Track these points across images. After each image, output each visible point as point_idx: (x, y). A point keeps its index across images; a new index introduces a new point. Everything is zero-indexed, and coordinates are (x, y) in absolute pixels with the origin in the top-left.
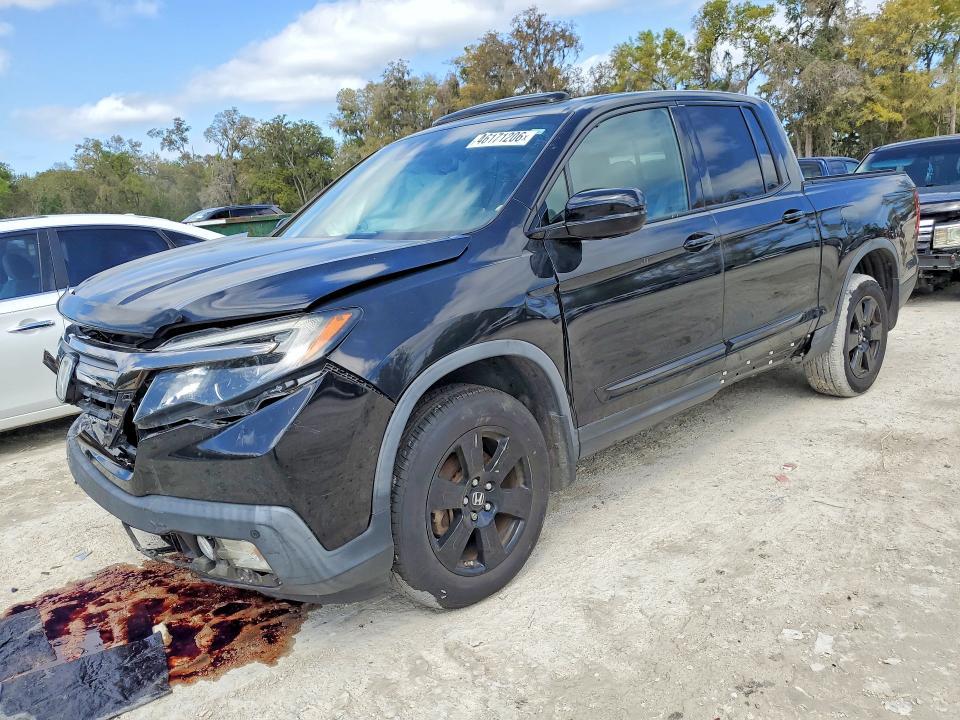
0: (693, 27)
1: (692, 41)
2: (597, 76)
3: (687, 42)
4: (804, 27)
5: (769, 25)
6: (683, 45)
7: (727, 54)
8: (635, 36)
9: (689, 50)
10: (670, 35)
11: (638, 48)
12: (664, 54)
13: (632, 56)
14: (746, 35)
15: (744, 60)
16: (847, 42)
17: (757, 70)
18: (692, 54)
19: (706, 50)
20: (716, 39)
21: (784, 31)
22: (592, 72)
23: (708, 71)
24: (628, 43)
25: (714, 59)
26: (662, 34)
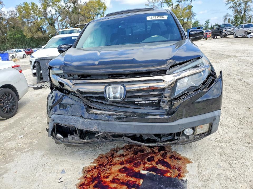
0: (40, 2)
1: (40, 6)
2: (10, 14)
3: (38, 6)
4: (69, 6)
5: (60, 4)
6: (37, 7)
7: (50, 11)
8: (22, 3)
9: (40, 9)
10: (33, 4)
11: (24, 7)
12: (32, 9)
13: (22, 9)
14: (55, 6)
15: (55, 13)
16: (80, 10)
17: (59, 16)
18: (41, 10)
19: (45, 9)
20: (47, 7)
21: (64, 6)
22: (8, 13)
23: (46, 15)
24: (20, 5)
25: (47, 12)
26: (30, 3)
